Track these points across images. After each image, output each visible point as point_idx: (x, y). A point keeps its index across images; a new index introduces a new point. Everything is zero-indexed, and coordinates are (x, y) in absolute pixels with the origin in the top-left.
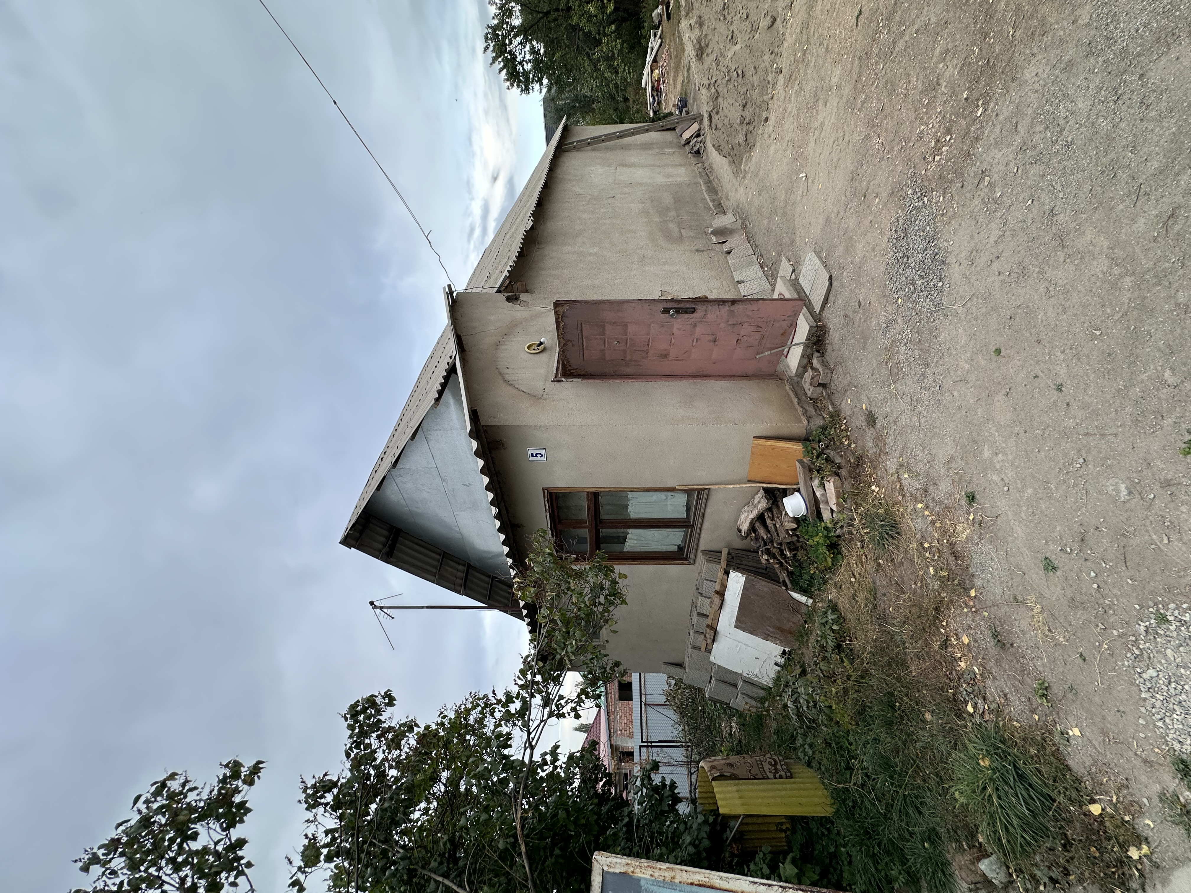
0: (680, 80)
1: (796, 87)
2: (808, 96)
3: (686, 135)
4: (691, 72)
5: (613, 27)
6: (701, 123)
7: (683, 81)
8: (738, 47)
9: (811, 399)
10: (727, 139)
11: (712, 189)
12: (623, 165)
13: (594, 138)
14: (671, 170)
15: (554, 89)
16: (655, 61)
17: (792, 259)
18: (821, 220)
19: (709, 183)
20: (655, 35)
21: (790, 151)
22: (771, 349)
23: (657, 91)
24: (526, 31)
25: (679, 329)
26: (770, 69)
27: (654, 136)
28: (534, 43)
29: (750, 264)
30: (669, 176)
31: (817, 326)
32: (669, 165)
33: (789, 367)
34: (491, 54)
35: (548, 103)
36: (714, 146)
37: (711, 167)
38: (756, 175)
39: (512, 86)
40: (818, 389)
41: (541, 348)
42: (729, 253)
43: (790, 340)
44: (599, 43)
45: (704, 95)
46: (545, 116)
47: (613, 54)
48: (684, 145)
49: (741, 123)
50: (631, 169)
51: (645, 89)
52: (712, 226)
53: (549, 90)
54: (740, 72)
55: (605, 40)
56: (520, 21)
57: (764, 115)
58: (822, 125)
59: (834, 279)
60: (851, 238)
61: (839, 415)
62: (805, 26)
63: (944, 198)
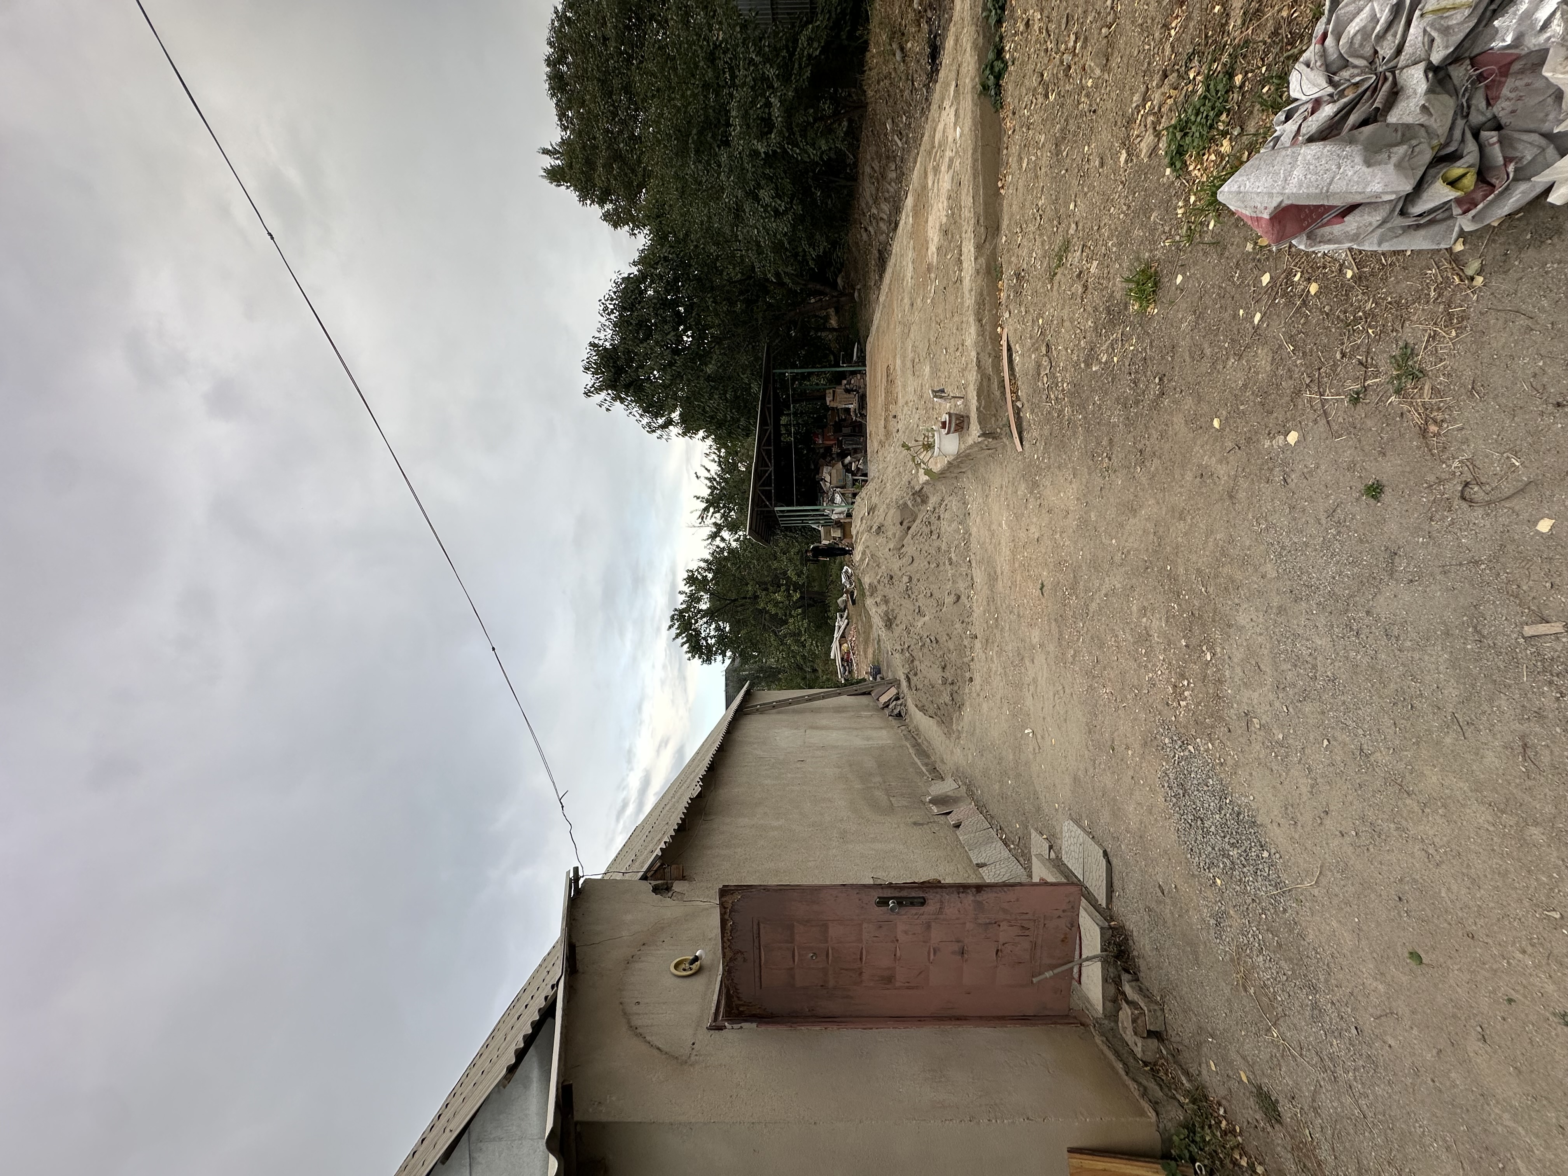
0: (870, 651)
1: (996, 649)
2: (1011, 655)
3: (884, 699)
4: (882, 643)
5: (800, 611)
6: (899, 686)
7: (874, 652)
8: (927, 618)
9: (1146, 1064)
10: (930, 698)
11: (923, 753)
12: (812, 728)
13: (780, 701)
14: (870, 733)
15: (738, 661)
16: (843, 636)
17: (1045, 831)
18: (1068, 780)
19: (917, 745)
20: (842, 617)
21: (1005, 708)
22: (1053, 967)
23: (847, 661)
24: (711, 614)
25: (906, 932)
26: (964, 636)
27: (845, 700)
28: (720, 623)
29: (989, 841)
30: (868, 739)
31: (1111, 927)
32: (867, 728)
33: (1088, 1000)
34: (674, 631)
35: (730, 674)
36: (916, 706)
37: (917, 730)
38: (973, 734)
39: (694, 657)
40: (1149, 1041)
41: (695, 966)
42: (957, 826)
43: (1077, 953)
44: (786, 622)
45: (898, 660)
46: (727, 685)
47: (801, 631)
48: (883, 708)
49: (944, 683)
50: (823, 732)
51: (835, 660)
52: (929, 794)
53: (733, 661)
54: (933, 638)
55: (791, 620)
56: (708, 605)
57: (968, 675)
58: (1035, 680)
59: (1110, 855)
60: (1114, 800)
61: (1206, 1098)
62: (991, 600)
63: (1212, 744)
